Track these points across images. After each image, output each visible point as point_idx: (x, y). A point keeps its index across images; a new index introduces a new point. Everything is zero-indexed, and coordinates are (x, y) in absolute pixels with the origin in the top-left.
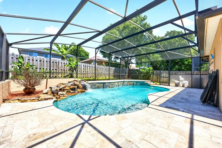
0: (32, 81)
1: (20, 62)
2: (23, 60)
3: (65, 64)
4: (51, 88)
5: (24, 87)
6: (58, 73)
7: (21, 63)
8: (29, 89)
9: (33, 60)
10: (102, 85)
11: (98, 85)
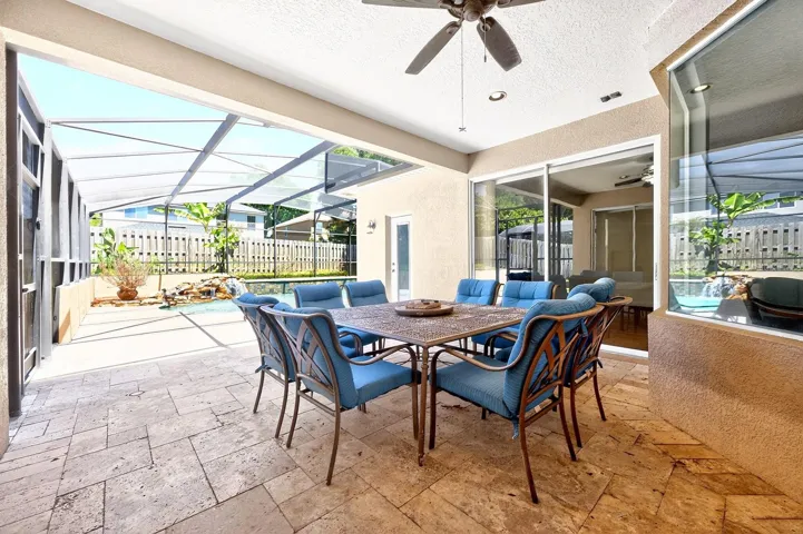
0: (132, 279)
1: (107, 242)
2: (113, 238)
3: (206, 242)
4: (165, 291)
5: (118, 289)
6: (189, 263)
7: (110, 244)
8: (127, 291)
9: (133, 236)
10: (280, 286)
11: (271, 286)
